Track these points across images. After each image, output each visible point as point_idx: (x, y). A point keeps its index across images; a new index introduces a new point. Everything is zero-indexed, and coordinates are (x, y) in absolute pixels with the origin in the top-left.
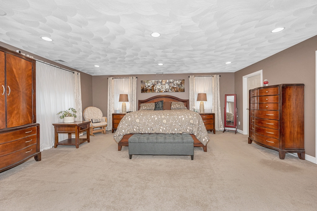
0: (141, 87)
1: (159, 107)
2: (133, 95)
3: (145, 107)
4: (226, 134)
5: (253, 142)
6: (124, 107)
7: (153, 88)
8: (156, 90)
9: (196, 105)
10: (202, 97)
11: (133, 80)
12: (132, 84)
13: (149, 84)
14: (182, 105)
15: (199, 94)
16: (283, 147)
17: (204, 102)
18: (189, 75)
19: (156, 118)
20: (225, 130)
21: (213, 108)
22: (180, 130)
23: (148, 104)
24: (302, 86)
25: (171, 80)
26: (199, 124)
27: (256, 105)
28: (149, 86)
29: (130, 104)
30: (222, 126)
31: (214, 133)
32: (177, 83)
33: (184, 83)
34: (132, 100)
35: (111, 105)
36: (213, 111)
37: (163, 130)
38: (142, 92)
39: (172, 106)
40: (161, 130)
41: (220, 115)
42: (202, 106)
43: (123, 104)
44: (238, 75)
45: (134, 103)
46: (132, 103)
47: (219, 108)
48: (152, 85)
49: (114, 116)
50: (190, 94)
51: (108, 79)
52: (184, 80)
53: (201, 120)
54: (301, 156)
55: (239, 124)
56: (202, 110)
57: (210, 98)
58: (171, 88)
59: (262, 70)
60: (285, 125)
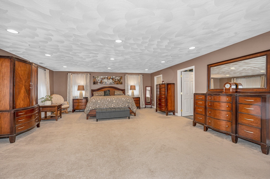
0: (93, 81)
1: (107, 94)
2: (87, 86)
3: (97, 94)
4: (146, 109)
5: (158, 111)
6: (81, 94)
7: (102, 82)
8: (104, 83)
9: (130, 92)
10: (133, 88)
11: (88, 76)
12: (87, 78)
13: (99, 79)
14: (121, 92)
15: (131, 86)
16: (167, 110)
17: (134, 90)
18: (125, 74)
19: (110, 100)
20: (145, 107)
21: (139, 94)
22: (122, 106)
23: (99, 92)
24: (174, 84)
25: (114, 77)
26: (132, 102)
27: (158, 92)
28: (99, 80)
29: (85, 92)
30: (144, 105)
31: (140, 109)
32: (117, 79)
33: (122, 78)
34: (86, 89)
35: (70, 93)
36: (139, 96)
37: (113, 106)
38: (94, 84)
39: (115, 93)
40: (112, 106)
41: (143, 98)
42: (133, 93)
43: (81, 92)
44: (152, 75)
45: (88, 91)
46: (86, 91)
47: (143, 94)
48: (101, 80)
49: (74, 100)
50: (126, 86)
51: (67, 74)
52: (122, 77)
53: (133, 100)
54: (174, 114)
55: (153, 103)
56: (133, 95)
57: (137, 88)
58: (114, 82)
59: (162, 75)
60: (168, 101)
